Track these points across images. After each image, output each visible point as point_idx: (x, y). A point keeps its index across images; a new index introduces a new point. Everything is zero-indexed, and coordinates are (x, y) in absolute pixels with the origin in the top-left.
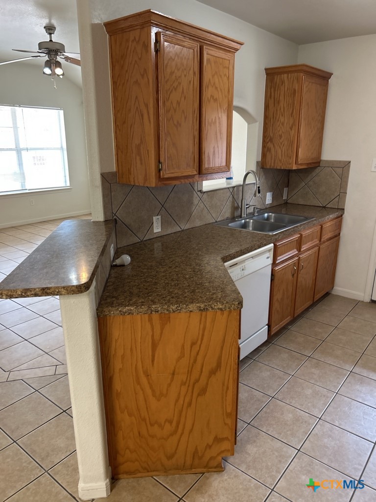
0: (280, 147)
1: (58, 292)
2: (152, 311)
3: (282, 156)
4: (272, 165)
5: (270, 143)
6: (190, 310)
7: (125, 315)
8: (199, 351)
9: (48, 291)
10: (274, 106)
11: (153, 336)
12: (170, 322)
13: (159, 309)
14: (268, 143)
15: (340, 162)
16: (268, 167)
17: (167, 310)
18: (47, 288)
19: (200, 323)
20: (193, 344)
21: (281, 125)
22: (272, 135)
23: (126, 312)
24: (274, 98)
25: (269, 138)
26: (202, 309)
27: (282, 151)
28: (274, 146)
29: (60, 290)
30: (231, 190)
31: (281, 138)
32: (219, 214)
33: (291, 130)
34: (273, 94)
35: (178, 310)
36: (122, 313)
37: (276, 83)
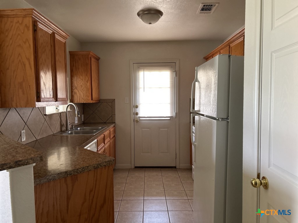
0: (82, 92)
1: (27, 163)
2: (68, 174)
3: (83, 96)
4: (78, 101)
5: (75, 89)
6: (90, 169)
7: (50, 181)
8: (94, 195)
9: (20, 163)
10: (76, 70)
11: (67, 192)
12: (77, 180)
13: (72, 172)
14: (74, 89)
15: (110, 99)
16: (76, 102)
17: (77, 172)
18: (19, 161)
19: (94, 177)
20: (91, 191)
21: (81, 80)
22: (76, 85)
23: (51, 179)
24: (76, 66)
25: (75, 87)
26: (96, 167)
27: (83, 93)
28: (78, 91)
29: (28, 161)
30: (59, 114)
31: (82, 87)
32: (55, 129)
33: (88, 83)
34: (74, 64)
35: (83, 171)
36: (49, 180)
37: (76, 59)
